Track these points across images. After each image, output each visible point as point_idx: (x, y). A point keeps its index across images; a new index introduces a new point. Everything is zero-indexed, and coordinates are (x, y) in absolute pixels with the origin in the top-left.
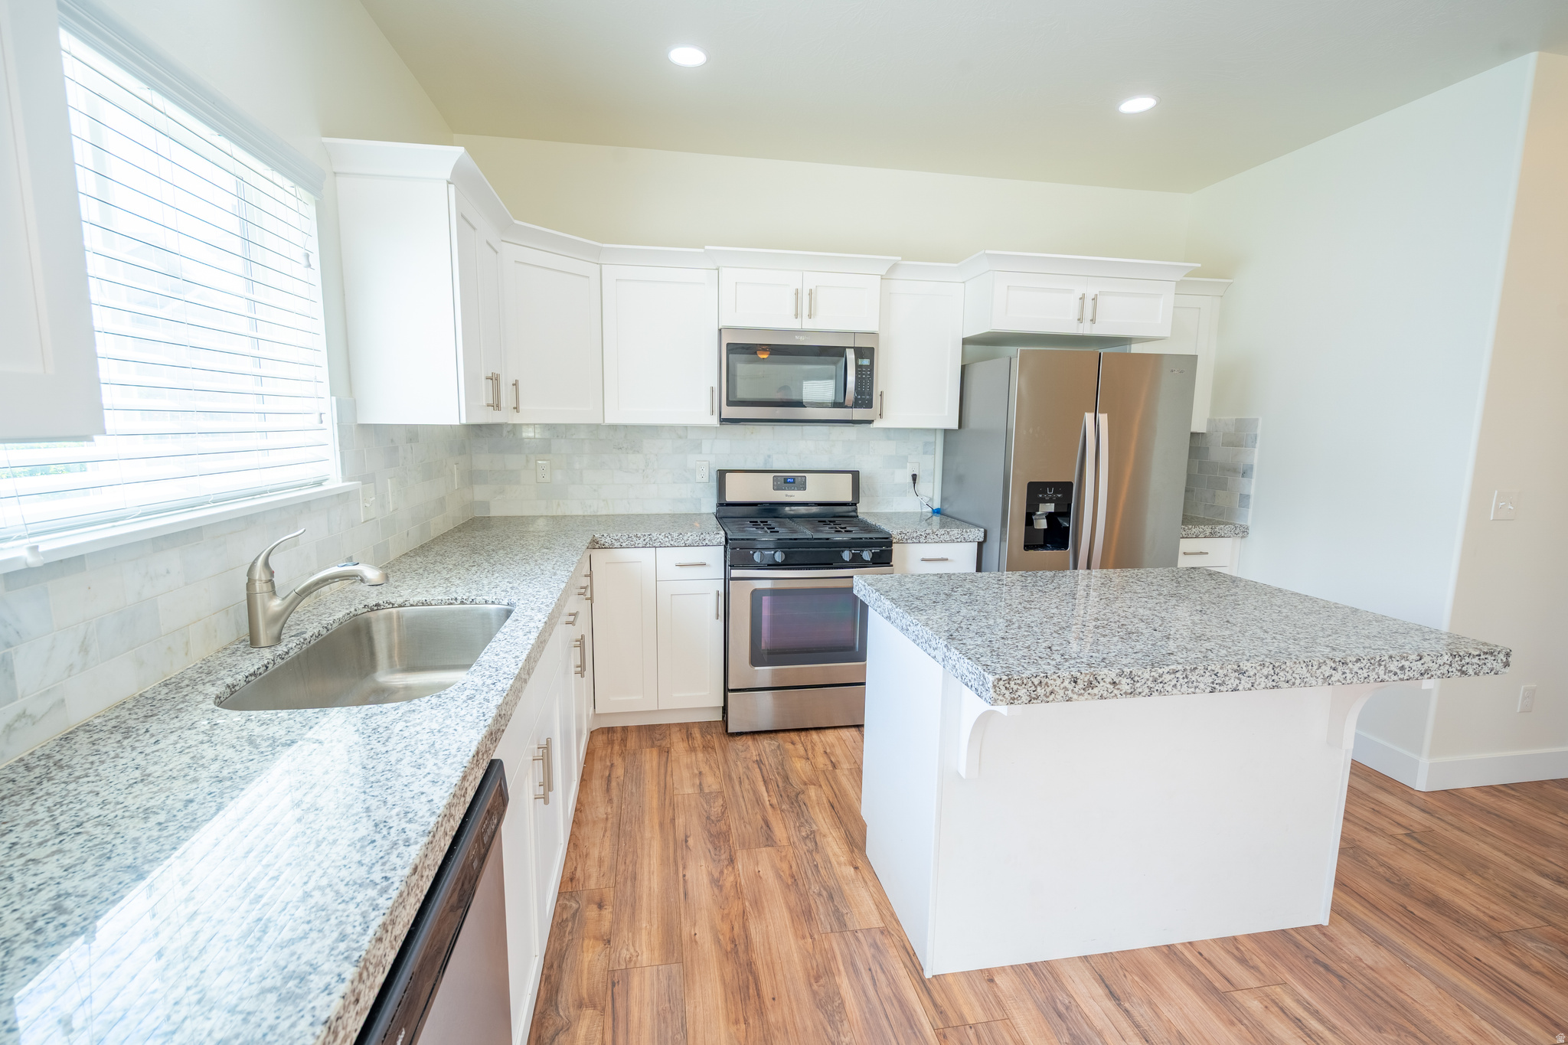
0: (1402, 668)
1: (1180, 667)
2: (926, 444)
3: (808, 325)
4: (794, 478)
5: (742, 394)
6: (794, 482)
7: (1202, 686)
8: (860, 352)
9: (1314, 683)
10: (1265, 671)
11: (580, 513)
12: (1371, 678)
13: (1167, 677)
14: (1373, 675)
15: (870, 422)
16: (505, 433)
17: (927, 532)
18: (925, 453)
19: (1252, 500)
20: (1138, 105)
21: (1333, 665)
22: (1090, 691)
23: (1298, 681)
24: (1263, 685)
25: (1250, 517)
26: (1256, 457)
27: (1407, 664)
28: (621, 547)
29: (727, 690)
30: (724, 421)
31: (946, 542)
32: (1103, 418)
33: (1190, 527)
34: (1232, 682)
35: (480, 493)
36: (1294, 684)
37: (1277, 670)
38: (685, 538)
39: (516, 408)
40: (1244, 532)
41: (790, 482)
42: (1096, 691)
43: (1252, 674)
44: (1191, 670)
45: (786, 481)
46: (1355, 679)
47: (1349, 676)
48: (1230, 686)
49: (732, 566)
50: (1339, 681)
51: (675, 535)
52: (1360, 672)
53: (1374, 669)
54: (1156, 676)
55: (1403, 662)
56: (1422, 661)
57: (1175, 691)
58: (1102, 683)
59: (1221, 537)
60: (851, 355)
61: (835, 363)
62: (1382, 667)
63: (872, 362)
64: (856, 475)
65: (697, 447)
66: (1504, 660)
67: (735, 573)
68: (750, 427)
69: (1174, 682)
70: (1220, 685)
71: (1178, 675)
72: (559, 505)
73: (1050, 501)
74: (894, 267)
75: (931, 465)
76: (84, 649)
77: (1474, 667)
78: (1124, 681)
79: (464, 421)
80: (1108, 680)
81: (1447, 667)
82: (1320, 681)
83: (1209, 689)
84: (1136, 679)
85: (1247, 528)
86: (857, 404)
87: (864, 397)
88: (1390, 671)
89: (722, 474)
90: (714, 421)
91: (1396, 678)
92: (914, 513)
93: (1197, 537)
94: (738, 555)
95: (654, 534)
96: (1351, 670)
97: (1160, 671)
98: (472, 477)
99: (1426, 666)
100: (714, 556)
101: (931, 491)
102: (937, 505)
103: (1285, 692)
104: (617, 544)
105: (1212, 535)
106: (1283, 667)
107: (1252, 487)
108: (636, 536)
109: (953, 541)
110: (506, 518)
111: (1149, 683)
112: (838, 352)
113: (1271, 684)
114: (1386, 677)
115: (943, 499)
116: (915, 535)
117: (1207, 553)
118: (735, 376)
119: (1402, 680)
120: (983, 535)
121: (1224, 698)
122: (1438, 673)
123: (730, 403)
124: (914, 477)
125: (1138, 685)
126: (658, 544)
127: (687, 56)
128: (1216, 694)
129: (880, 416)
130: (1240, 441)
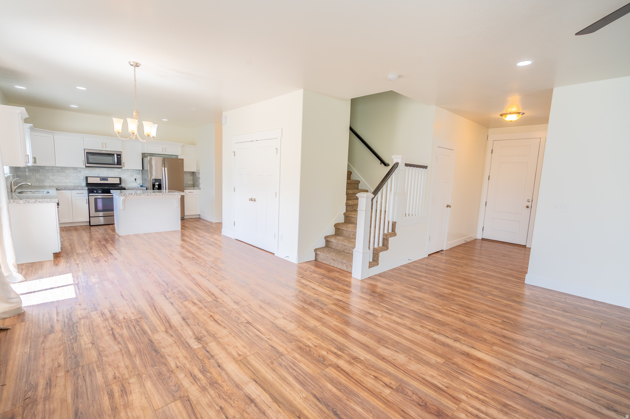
2: (138, 173)
3: (105, 149)
4: (105, 179)
5: (90, 161)
8: (118, 155)
15: (122, 168)
18: (138, 174)
25: (200, 186)
29: (90, 217)
30: (86, 167)
32: (166, 168)
38: (78, 188)
45: (103, 179)
49: (89, 193)
51: (76, 188)
60: (115, 155)
61: (112, 157)
63: (121, 157)
64: (120, 179)
65: (80, 172)
67: (90, 194)
68: (94, 168)
72: (42, 183)
73: (157, 182)
75: (139, 177)
85: (200, 188)
86: (117, 164)
87: (119, 162)
89: (87, 178)
90: (84, 167)
92: (135, 186)
93: (191, 189)
94: (91, 191)
95: (71, 187)
100: (86, 192)
101: (139, 182)
102: (141, 185)
104: (61, 189)
105: (194, 189)
107: (200, 180)
108: (66, 188)
115: (142, 184)
117: (193, 192)
118: (88, 158)
123: (87, 163)
124: (135, 179)
126: (71, 190)
129: (124, 167)
130: (199, 173)
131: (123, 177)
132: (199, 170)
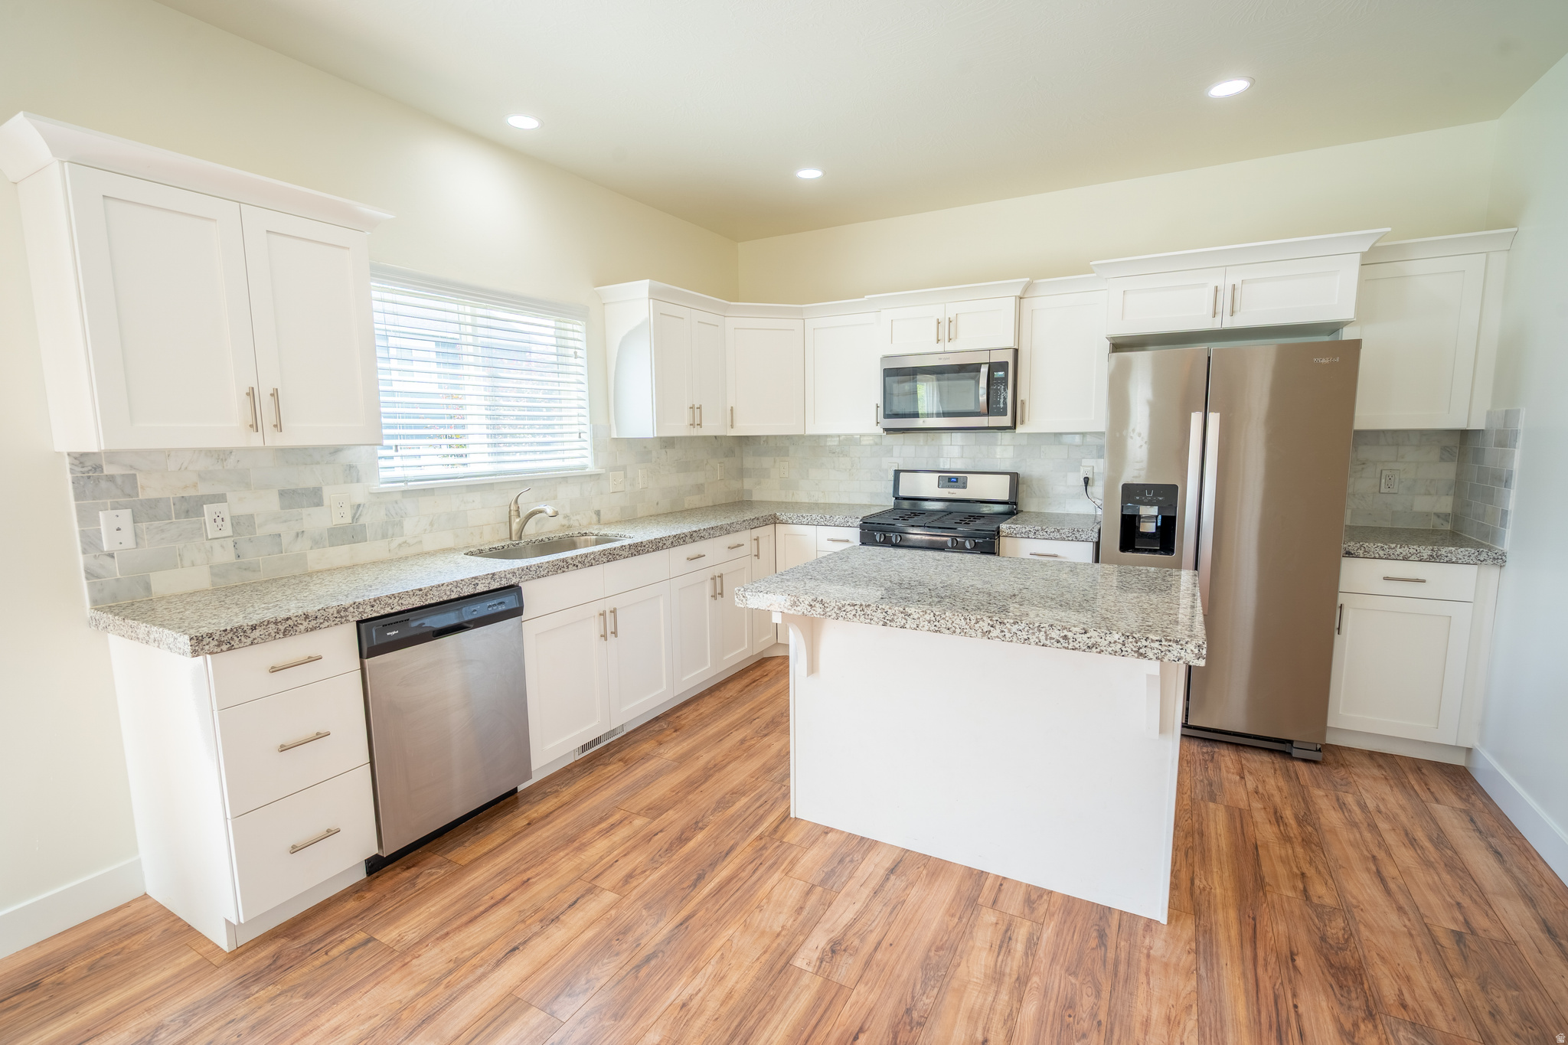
0: (1065, 637)
1: (858, 603)
2: (1100, 448)
3: (949, 347)
4: (957, 479)
5: (897, 409)
6: (957, 482)
7: (875, 619)
8: (997, 368)
9: (974, 635)
10: (927, 617)
11: (807, 501)
12: (1031, 640)
13: (849, 608)
14: (1033, 639)
15: (1012, 428)
16: (762, 442)
17: (1036, 528)
18: (1099, 456)
19: (1511, 518)
20: (1230, 87)
21: (991, 623)
22: (795, 608)
23: (958, 631)
24: (926, 628)
25: (1508, 542)
26: (1517, 461)
27: (1070, 635)
28: (793, 524)
30: (884, 430)
31: (1056, 539)
32: (1214, 419)
33: (1393, 546)
34: (900, 621)
35: (748, 484)
36: (954, 632)
37: (938, 618)
38: (835, 520)
39: (732, 426)
40: (1500, 560)
41: (953, 482)
42: (799, 608)
43: (916, 617)
44: (866, 606)
45: (950, 480)
46: (1015, 639)
47: (1008, 635)
48: (898, 624)
50: (997, 637)
51: (828, 517)
52: (1019, 633)
53: (1034, 633)
54: (841, 605)
55: (1066, 632)
56: (1088, 635)
57: (855, 619)
58: (803, 604)
59: (1450, 562)
60: (983, 370)
62: (1042, 633)
63: (1012, 375)
64: (1014, 478)
66: (1196, 651)
69: (854, 612)
70: (890, 621)
71: (856, 607)
72: (793, 494)
73: (1151, 504)
74: (1028, 287)
76: (431, 524)
77: (1156, 651)
78: (818, 605)
79: (655, 435)
80: (807, 603)
81: (1120, 646)
82: (979, 634)
83: (882, 623)
84: (826, 605)
85: (1504, 554)
86: (990, 412)
87: (997, 402)
88: (1051, 638)
89: (897, 473)
90: (881, 431)
91: (1059, 645)
92: (1087, 516)
93: (1405, 559)
95: (814, 516)
96: (1009, 630)
97: (843, 602)
98: (741, 473)
99: (1093, 640)
100: (855, 535)
103: (946, 638)
104: (790, 521)
105: (1432, 559)
106: (943, 616)
107: (1512, 500)
108: (802, 516)
109: (1064, 539)
110: (762, 501)
111: (836, 610)
112: (975, 368)
113: (933, 628)
114: (1048, 642)
116: (1024, 531)
117: (1424, 581)
118: (889, 394)
119: (1067, 648)
120: (1097, 535)
121: (893, 632)
122: (1110, 649)
123: (887, 416)
124: (1086, 481)
125: (828, 610)
126: (816, 523)
127: (809, 174)
128: (888, 627)
129: (1022, 422)
130: (1506, 439)
131: (1030, 468)
132: (1509, 416)
